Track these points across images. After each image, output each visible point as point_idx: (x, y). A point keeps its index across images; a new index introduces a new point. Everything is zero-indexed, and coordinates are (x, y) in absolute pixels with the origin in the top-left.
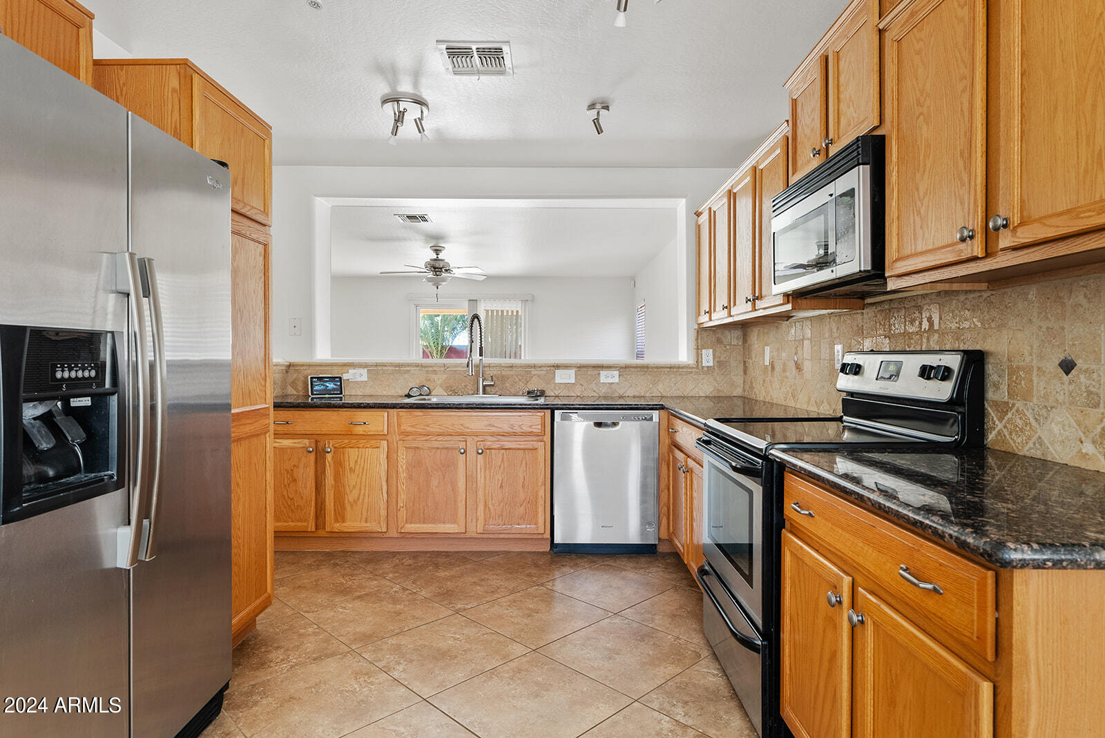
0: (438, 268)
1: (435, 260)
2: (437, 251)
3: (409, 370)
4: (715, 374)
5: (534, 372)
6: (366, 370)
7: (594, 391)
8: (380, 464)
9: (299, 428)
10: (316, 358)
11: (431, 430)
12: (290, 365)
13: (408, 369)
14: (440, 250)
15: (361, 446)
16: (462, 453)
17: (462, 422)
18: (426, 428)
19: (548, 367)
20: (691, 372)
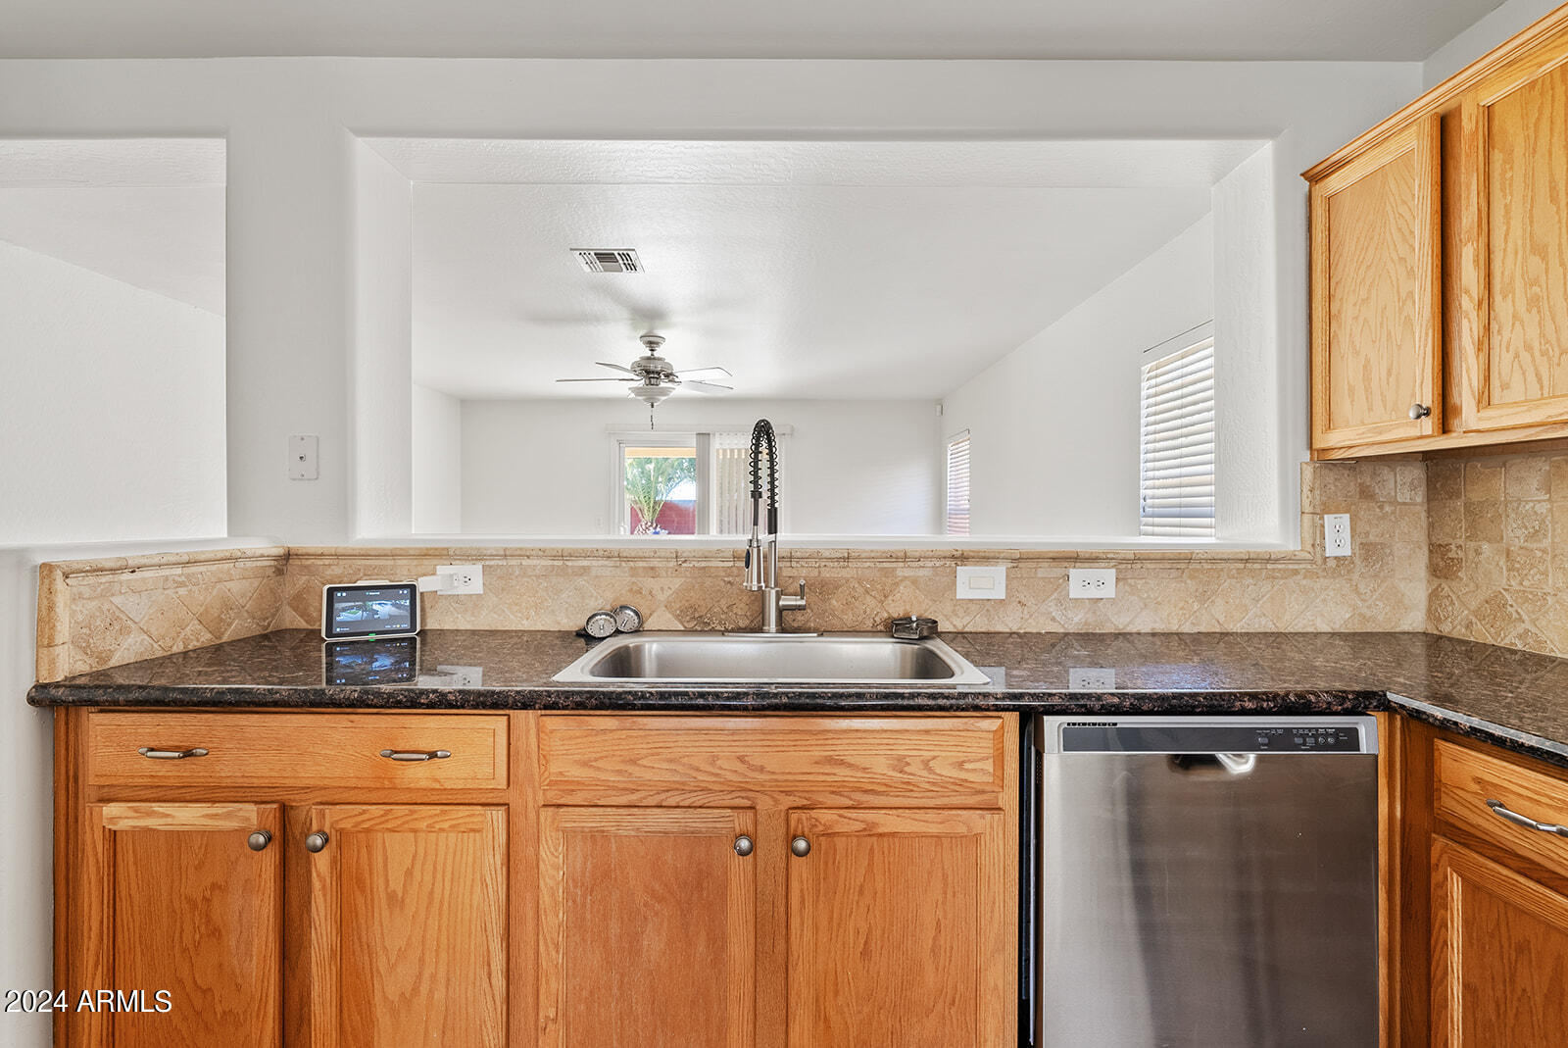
0: (653, 372)
1: (648, 358)
2: (652, 345)
3: (589, 567)
4: (1356, 576)
5: (902, 571)
6: (478, 567)
7: (1053, 619)
8: (483, 881)
9: (227, 768)
10: (359, 537)
11: (648, 775)
12: (288, 556)
13: (586, 563)
14: (657, 343)
15: (423, 825)
16: (743, 853)
17: (741, 751)
18: (631, 769)
19: (939, 558)
20: (1296, 572)
